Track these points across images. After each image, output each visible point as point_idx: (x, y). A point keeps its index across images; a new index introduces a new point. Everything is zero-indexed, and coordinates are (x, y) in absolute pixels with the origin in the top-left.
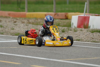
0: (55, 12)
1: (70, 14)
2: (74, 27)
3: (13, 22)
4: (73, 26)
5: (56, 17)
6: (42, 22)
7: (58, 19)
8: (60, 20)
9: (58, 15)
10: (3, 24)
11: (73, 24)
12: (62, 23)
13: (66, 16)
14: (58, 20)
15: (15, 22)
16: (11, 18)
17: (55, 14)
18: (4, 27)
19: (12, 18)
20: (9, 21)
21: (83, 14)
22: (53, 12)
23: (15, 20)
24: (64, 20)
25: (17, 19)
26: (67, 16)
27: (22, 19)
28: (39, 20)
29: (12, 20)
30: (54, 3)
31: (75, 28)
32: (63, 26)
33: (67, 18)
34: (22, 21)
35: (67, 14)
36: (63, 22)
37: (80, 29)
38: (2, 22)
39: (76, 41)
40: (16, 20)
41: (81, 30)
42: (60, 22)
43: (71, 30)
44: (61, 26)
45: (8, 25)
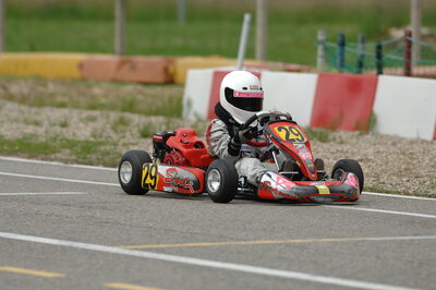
0: (122, 53)
1: (181, 62)
2: (196, 115)
4: (192, 112)
5: (125, 73)
6: (64, 95)
7: (131, 82)
8: (140, 87)
9: (133, 67)
11: (190, 104)
12: (149, 99)
13: (166, 70)
14: (129, 88)
17: (122, 64)
21: (235, 65)
22: (112, 52)
24: (158, 90)
26: (171, 70)
28: (50, 85)
31: (199, 120)
32: (149, 113)
33: (170, 80)
35: (170, 62)
36: (154, 97)
42: (140, 97)
44: (140, 112)
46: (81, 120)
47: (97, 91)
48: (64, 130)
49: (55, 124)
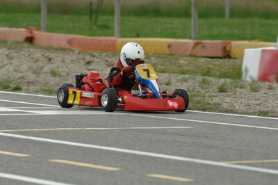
0: (195, 39)
1: (235, 44)
2: (251, 78)
3: (82, 62)
4: (248, 76)
5: (198, 51)
6: (163, 65)
7: (204, 57)
8: (209, 60)
9: (203, 47)
10: (57, 67)
11: (247, 70)
12: (216, 67)
13: (224, 48)
14: (204, 60)
15: (89, 63)
16: (77, 51)
17: (196, 44)
18: (60, 76)
19: (79, 53)
20: (72, 61)
21: (275, 46)
22: (190, 38)
23: (88, 58)
24: (221, 60)
25: (94, 56)
26: (228, 49)
27: (107, 56)
28: (152, 58)
29: (81, 56)
30: (193, 13)
31: (254, 81)
32: (220, 77)
33: (227, 55)
34: (107, 61)
35: (228, 44)
36: (219, 66)
37: (267, 83)
38: (52, 61)
39: (259, 115)
40: (92, 59)
41: (270, 88)
42: (210, 66)
43: (241, 88)
44: (214, 76)
45: (70, 71)
46: (178, 81)
47: (182, 62)
48: (169, 87)
49: (162, 84)
